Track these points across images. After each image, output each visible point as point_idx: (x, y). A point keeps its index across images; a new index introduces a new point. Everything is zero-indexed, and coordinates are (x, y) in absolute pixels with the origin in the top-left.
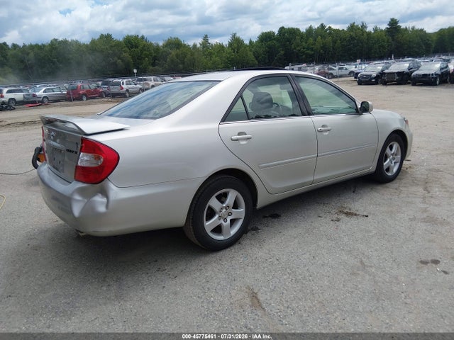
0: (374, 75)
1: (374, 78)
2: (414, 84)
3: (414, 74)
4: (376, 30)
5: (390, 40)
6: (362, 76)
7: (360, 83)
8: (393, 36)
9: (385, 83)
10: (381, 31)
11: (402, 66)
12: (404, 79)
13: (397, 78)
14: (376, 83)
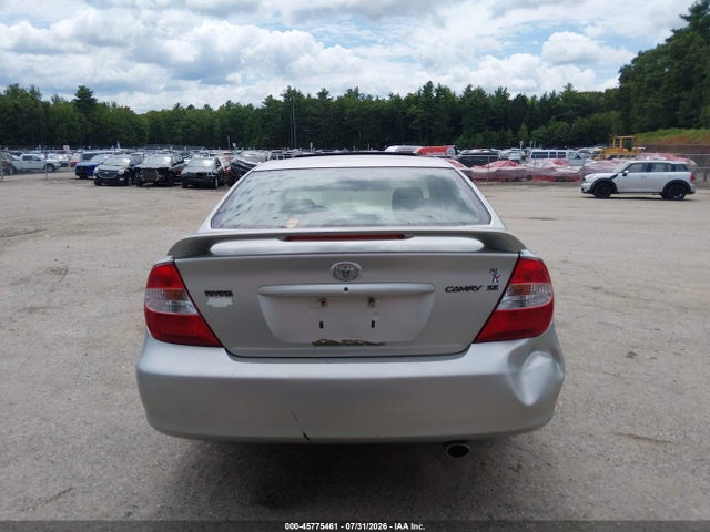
0: (122, 171)
1: (123, 176)
2: (185, 187)
3: (184, 171)
4: (56, 100)
5: (84, 119)
6: (102, 172)
7: (99, 183)
8: (86, 114)
9: (140, 184)
10: (66, 103)
11: (163, 159)
12: (168, 178)
13: (159, 177)
14: (124, 184)
